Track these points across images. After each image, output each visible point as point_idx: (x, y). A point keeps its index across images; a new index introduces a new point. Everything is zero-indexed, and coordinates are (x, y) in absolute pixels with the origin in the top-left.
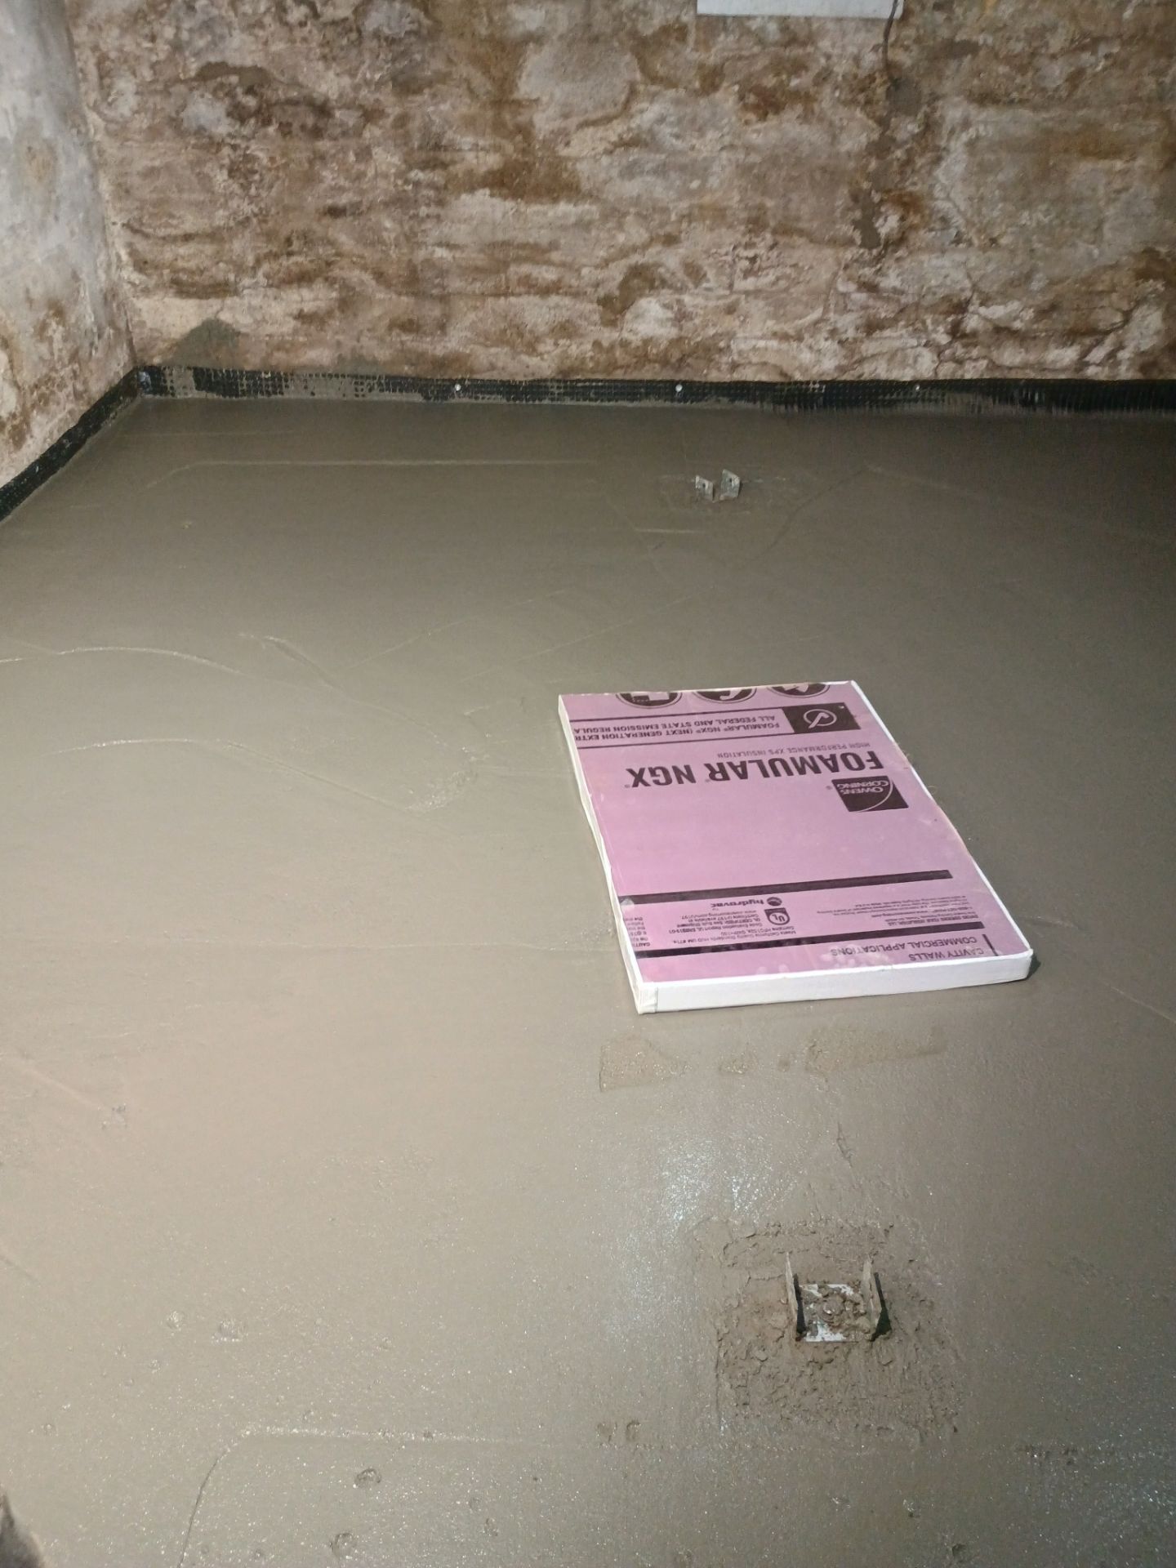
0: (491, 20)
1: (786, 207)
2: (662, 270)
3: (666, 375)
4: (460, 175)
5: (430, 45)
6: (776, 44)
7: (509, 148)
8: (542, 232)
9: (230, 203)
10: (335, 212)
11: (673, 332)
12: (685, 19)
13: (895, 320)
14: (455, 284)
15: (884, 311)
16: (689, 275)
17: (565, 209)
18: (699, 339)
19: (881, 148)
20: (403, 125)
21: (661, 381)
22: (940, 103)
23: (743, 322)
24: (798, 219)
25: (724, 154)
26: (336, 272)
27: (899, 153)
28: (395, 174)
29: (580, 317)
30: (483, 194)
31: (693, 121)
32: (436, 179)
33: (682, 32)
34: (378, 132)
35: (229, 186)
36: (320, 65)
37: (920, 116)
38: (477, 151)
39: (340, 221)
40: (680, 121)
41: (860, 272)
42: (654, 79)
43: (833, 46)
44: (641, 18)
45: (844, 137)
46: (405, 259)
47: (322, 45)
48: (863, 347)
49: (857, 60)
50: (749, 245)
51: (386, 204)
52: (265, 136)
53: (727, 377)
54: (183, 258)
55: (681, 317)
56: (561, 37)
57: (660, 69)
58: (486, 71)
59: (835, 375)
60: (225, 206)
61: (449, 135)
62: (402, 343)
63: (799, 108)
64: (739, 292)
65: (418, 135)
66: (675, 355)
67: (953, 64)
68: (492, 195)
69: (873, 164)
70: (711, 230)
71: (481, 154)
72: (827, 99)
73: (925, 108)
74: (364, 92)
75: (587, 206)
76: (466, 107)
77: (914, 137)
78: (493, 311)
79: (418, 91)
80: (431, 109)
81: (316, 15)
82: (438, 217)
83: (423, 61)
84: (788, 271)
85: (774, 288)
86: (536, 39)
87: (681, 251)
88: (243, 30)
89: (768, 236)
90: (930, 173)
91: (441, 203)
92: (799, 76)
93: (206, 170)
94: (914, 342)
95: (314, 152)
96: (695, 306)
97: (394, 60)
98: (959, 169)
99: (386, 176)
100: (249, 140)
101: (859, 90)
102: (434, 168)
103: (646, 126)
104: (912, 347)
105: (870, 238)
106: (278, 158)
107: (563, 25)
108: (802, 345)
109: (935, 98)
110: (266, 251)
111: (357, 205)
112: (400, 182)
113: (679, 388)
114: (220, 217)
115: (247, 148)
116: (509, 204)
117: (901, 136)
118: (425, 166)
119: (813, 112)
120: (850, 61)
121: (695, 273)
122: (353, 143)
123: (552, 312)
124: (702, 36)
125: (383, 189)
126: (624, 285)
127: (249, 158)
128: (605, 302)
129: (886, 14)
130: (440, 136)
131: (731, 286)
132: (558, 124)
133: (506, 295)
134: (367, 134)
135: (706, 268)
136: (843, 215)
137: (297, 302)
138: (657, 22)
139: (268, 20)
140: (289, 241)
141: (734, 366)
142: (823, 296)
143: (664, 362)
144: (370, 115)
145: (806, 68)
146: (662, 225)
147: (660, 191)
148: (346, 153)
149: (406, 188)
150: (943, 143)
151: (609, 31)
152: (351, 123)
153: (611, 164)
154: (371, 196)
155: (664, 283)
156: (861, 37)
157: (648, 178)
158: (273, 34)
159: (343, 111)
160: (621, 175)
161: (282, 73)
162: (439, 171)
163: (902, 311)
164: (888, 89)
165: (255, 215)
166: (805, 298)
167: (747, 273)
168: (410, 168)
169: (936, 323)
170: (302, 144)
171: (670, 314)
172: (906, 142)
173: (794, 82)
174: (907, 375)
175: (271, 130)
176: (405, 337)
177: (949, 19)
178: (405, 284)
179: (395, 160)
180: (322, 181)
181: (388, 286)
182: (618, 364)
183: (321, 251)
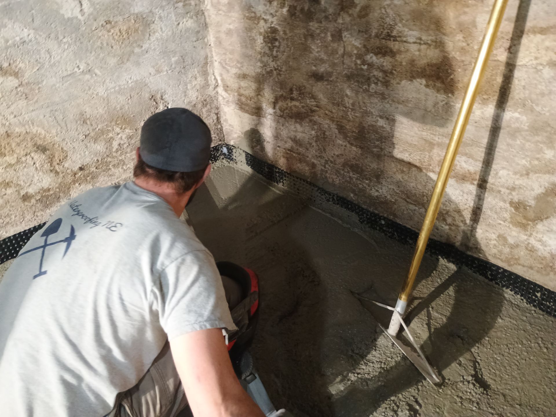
4: (404, 64)
10: (318, 77)
20: (367, 15)
26: (316, 118)
28: (356, 54)
30: (420, 83)
32: (385, 64)
34: (348, 19)
38: (420, 44)
39: (319, 84)
51: (348, 77)
52: (281, 15)
54: (242, 87)
60: (260, 61)
61: (399, 27)
65: (376, 25)
68: (427, 86)
71: (423, 47)
82: (383, 94)
91: (386, 84)
93: (253, 34)
95: (307, 31)
99: (351, 55)
100: (273, 17)
102: (384, 54)
106: (288, 32)
110: (281, 94)
111: (330, 74)
112: (359, 62)
114: (259, 68)
115: (271, 23)
116: (442, 96)
122: (331, 26)
125: (347, 65)
127: (272, 30)
128: (518, 206)
134: (340, 21)
140: (291, 90)
148: (326, 34)
149: (362, 67)
152: (331, 10)
154: (339, 69)
162: (388, 58)
165: (276, 69)
168: (368, 51)
170: (301, 24)
175: (284, 11)
178: (356, 139)
179: (357, 43)
180: (311, 52)
181: (345, 137)
182: (522, 262)
183: (308, 101)
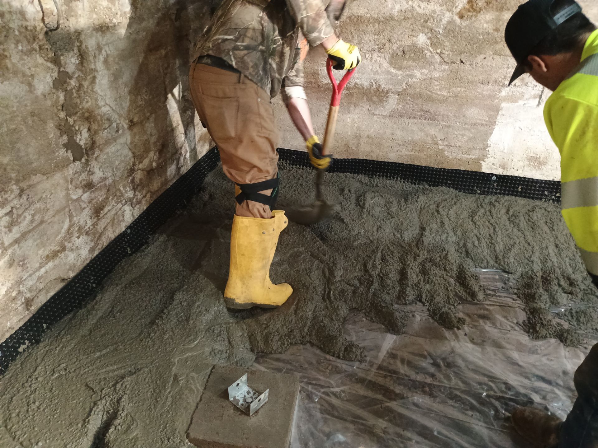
1: (17, 158)
13: (107, 198)
15: (100, 196)
19: (62, 81)
23: (24, 264)
27: (73, 82)
37: (76, 50)
41: (80, 179)
45: (36, 82)
48: (98, 227)
59: (90, 257)
69: (61, 97)
72: (14, 53)
73: (76, 44)
77: (78, 67)
85: (34, 225)
89: (14, 187)
94: (120, 205)
98: (105, 81)
104: (120, 209)
105: (77, 153)
108: (67, 252)
117: (71, 69)
136: (57, 146)
142: (67, 210)
163: (108, 190)
164: (45, 35)
167: (10, 227)
169: (125, 187)
172: (74, 73)
174: (122, 227)
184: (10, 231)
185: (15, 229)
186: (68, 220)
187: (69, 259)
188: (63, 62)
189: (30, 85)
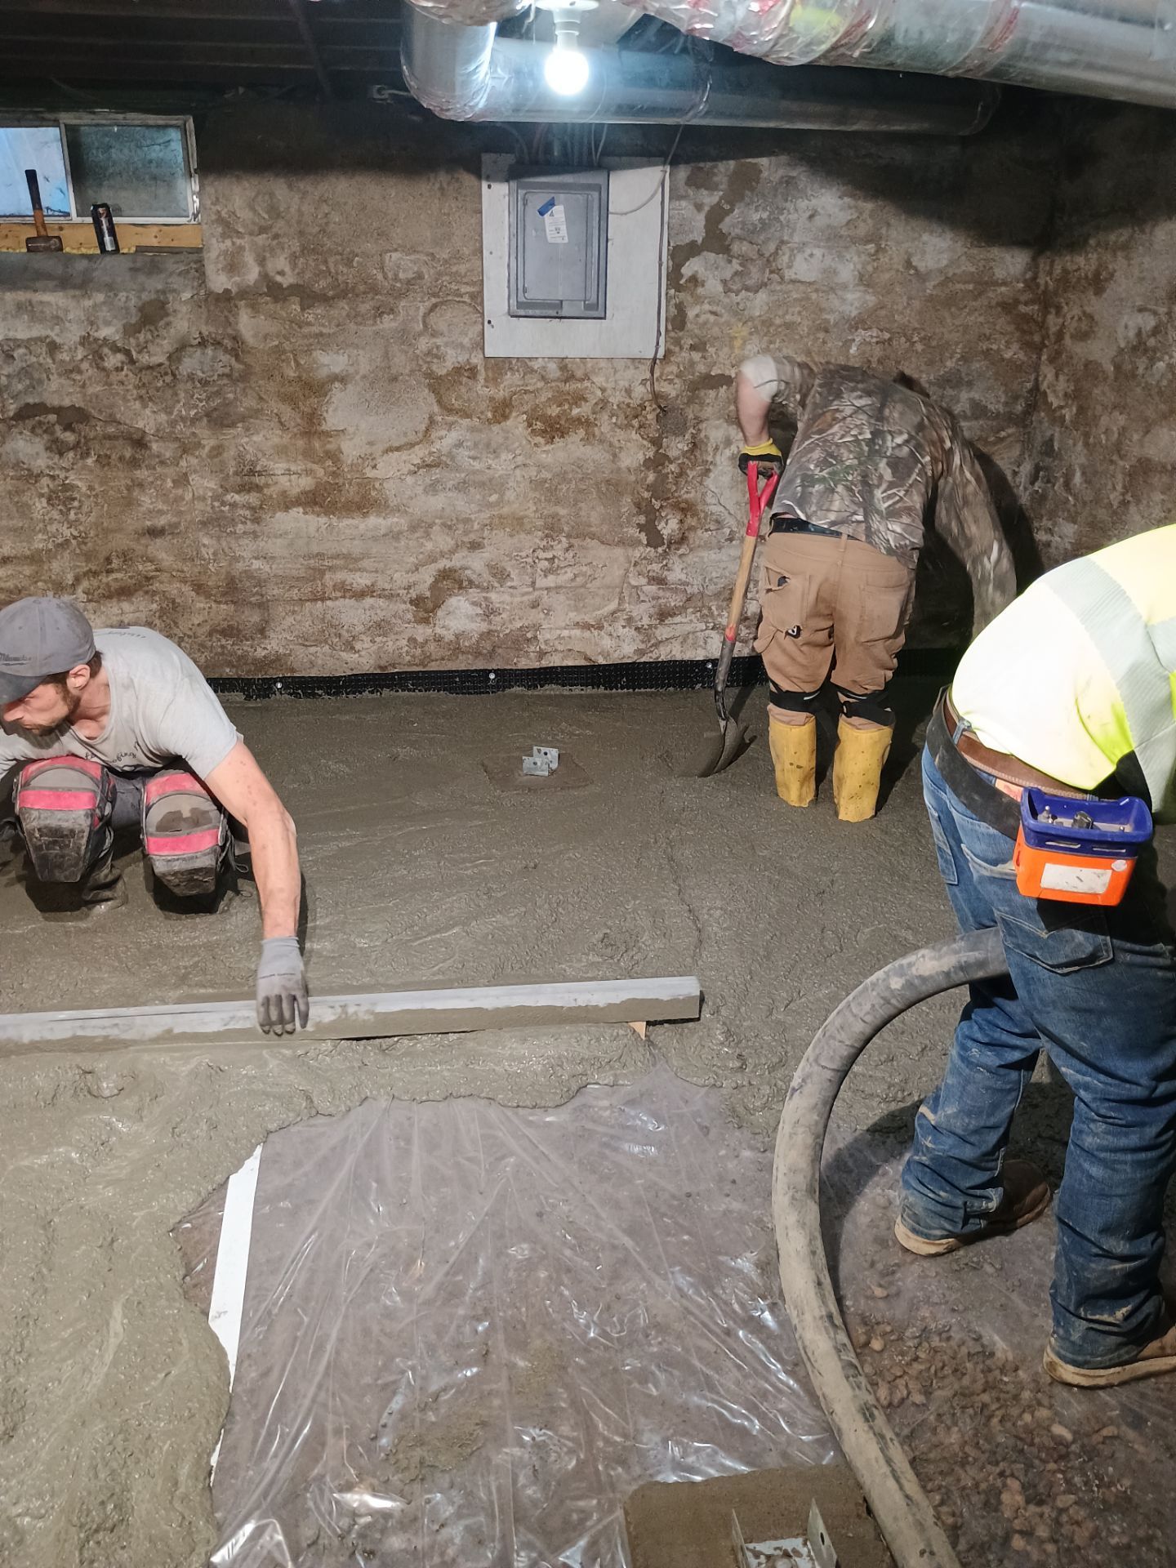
0: (298, 364)
1: (577, 515)
2: (468, 572)
3: (480, 665)
4: (274, 496)
5: (241, 385)
6: (558, 380)
7: (320, 472)
8: (356, 542)
9: (48, 528)
10: (154, 533)
11: (484, 627)
12: (474, 361)
13: (684, 608)
14: (274, 591)
15: (674, 601)
16: (494, 576)
17: (375, 522)
18: (507, 631)
19: (657, 462)
20: (220, 454)
21: (473, 671)
22: (703, 426)
23: (547, 614)
24: (590, 526)
25: (518, 472)
26: (156, 586)
27: (673, 467)
28: (211, 497)
29: (395, 616)
31: (488, 445)
32: (251, 500)
33: (472, 372)
34: (194, 461)
35: (48, 513)
36: (138, 405)
37: (688, 436)
38: (290, 475)
39: (159, 541)
40: (476, 445)
41: (649, 568)
42: (450, 410)
43: (607, 381)
44: (435, 360)
45: (622, 455)
46: (223, 570)
47: (137, 387)
48: (658, 632)
49: (628, 391)
50: (544, 549)
51: (204, 524)
52: (85, 467)
53: (537, 665)
55: (489, 613)
56: (364, 377)
57: (457, 404)
58: (295, 407)
59: (635, 658)
60: (44, 531)
61: (263, 462)
62: (223, 647)
63: (582, 432)
64: (541, 589)
65: (233, 463)
66: (487, 646)
67: (712, 393)
68: (305, 513)
69: (651, 477)
70: (511, 536)
71: (293, 477)
72: (605, 425)
73: (692, 430)
74: (180, 427)
75: (395, 520)
76: (276, 438)
77: (684, 454)
78: (311, 613)
79: (233, 425)
80: (246, 440)
81: (132, 362)
82: (254, 532)
83: (236, 399)
84: (584, 569)
85: (573, 584)
86: (342, 379)
87: (487, 554)
88: (60, 375)
89: (564, 539)
90: (701, 483)
91: (257, 521)
92: (578, 406)
93: (24, 499)
94: (702, 626)
95: (132, 481)
96: (503, 602)
97: (208, 399)
98: (726, 479)
99: (204, 499)
100: (68, 470)
101: (632, 415)
102: (249, 491)
103: (445, 451)
104: (701, 631)
105: (655, 539)
106: (97, 486)
107: (365, 367)
108: (602, 633)
109: (699, 421)
110: (86, 569)
111: (176, 525)
113: (492, 676)
114: (39, 542)
115: (66, 478)
116: (323, 520)
117: (673, 453)
118: (243, 489)
119: (594, 435)
120: (623, 393)
121: (501, 575)
122: (171, 471)
123: (368, 613)
124: (490, 375)
125: (201, 510)
126: (433, 587)
127: (66, 487)
128: (417, 602)
129: (652, 356)
130: (253, 464)
131: (534, 583)
132: (367, 450)
133: (323, 600)
134: (183, 463)
135: (509, 569)
136: (628, 522)
137: (117, 615)
138: (449, 364)
139: (85, 366)
140: (108, 560)
141: (542, 654)
142: (618, 590)
143: (477, 654)
144: (187, 448)
145: (586, 400)
146: (466, 533)
147: (462, 505)
148: (164, 481)
149: (222, 508)
150: (710, 459)
151: (407, 371)
152: (168, 454)
153: (416, 483)
154: (189, 518)
155: (471, 582)
156: (631, 372)
157: (450, 494)
158: (90, 378)
159: (161, 444)
160: (425, 491)
161: (100, 411)
162: (254, 494)
163: (689, 600)
164: (657, 415)
165: (75, 538)
166: (602, 592)
167: (547, 573)
168: (226, 491)
169: (719, 608)
170: (121, 474)
171: (480, 611)
172: (677, 458)
173: (575, 411)
174: (700, 655)
175: (90, 461)
176: (223, 642)
177: (704, 357)
178: (224, 594)
179: (212, 485)
180: (140, 505)
181: (208, 596)
182: (433, 657)
183: (140, 567)
184: (546, 576)
185: (551, 577)
186: (617, 601)
187: (604, 642)
188: (664, 444)
189: (615, 455)
